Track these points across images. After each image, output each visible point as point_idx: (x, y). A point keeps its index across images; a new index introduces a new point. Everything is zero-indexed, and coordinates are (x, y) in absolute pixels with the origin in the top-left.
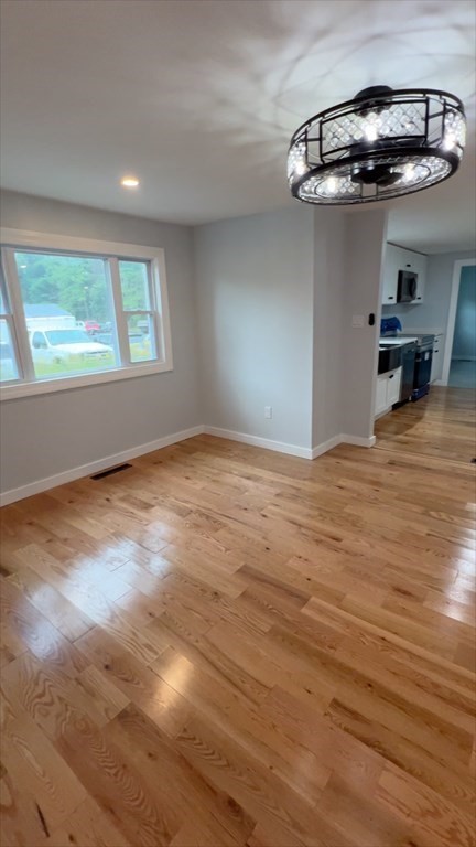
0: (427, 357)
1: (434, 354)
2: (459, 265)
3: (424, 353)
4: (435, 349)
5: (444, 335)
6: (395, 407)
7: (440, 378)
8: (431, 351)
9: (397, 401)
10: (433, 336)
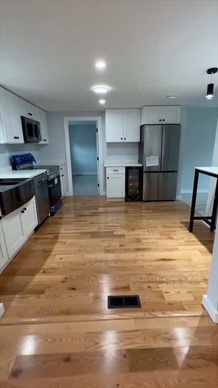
0: (56, 181)
1: (61, 178)
2: (66, 121)
3: (53, 180)
4: (61, 175)
5: (65, 164)
6: (36, 229)
7: (68, 191)
8: (58, 177)
9: (37, 224)
10: (59, 166)
